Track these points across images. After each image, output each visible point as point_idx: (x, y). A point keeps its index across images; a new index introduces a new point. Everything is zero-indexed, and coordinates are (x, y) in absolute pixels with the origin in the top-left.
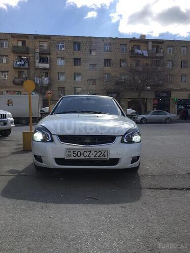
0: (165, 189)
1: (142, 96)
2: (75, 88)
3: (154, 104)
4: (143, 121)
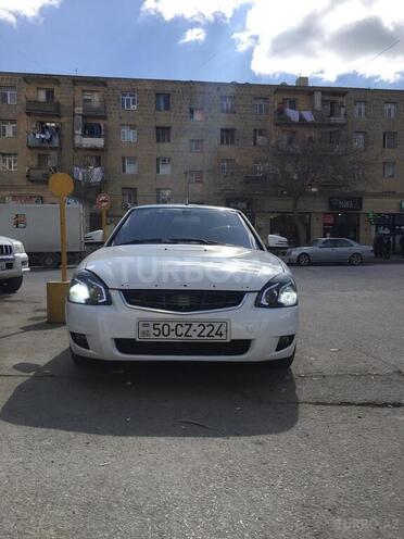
0: (349, 404)
1: (301, 206)
2: (158, 189)
3: (325, 224)
4: (303, 261)
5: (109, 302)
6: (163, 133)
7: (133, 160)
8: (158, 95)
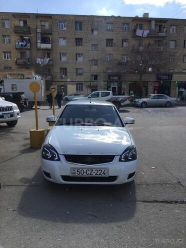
1: (144, 78)
2: (77, 69)
3: (155, 87)
4: (144, 105)
5: (59, 160)
6: (79, 41)
7: (65, 54)
8: (76, 22)
